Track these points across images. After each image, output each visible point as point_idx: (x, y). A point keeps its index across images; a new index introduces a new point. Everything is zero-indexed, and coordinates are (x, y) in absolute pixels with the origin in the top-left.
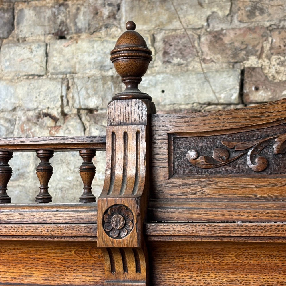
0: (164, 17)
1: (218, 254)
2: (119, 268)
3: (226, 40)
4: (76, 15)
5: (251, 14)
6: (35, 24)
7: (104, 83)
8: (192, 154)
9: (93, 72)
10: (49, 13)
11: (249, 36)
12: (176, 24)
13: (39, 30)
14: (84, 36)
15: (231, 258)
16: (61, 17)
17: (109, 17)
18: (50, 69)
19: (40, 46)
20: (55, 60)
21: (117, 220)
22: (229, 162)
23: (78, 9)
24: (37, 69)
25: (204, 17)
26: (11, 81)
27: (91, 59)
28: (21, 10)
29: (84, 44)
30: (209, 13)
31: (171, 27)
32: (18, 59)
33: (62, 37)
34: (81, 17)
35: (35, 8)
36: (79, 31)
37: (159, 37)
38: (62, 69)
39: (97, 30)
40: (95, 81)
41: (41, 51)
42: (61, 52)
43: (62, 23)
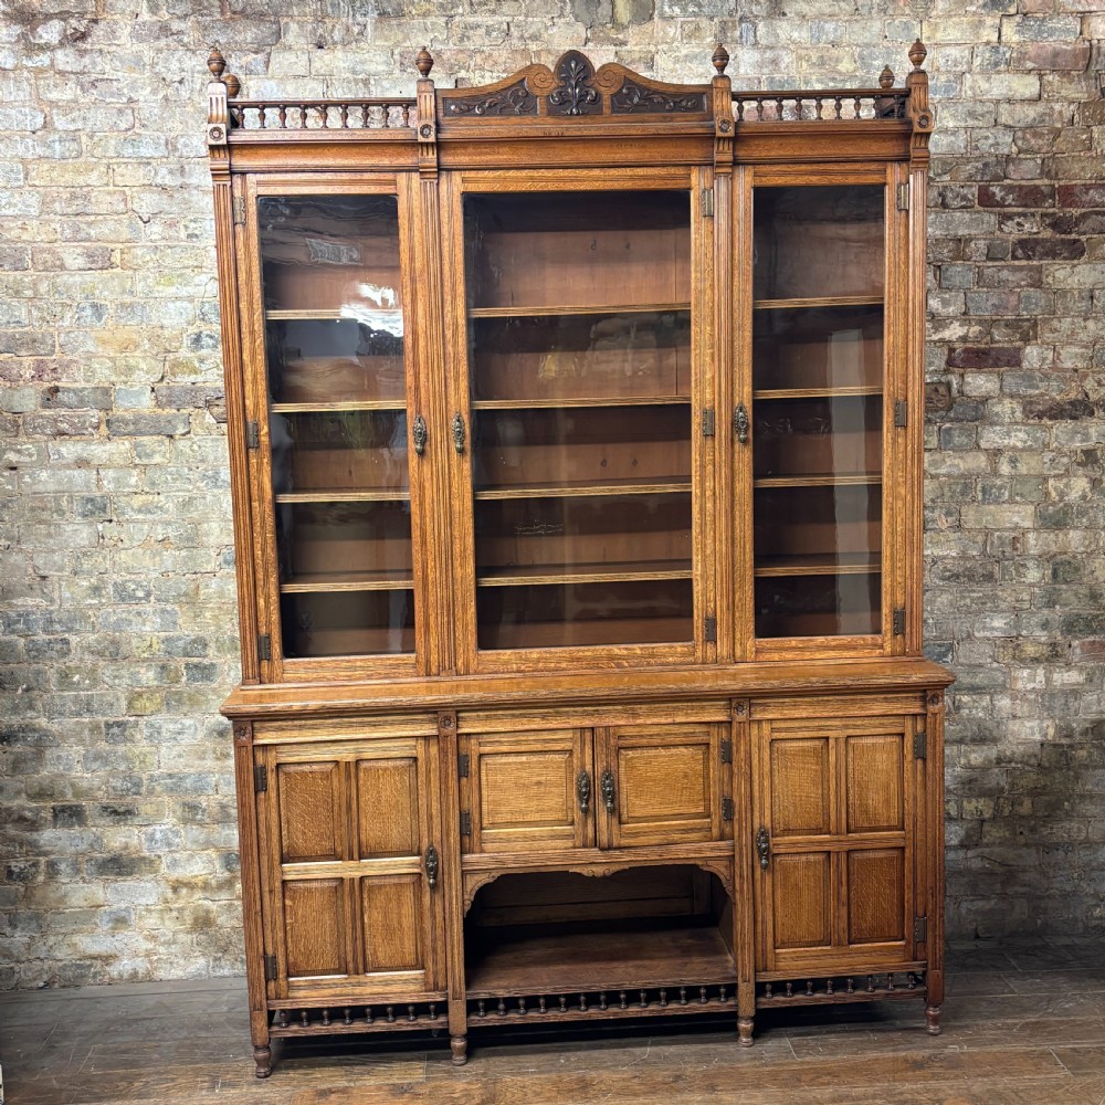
0: (400, 37)
1: (465, 148)
2: (425, 153)
3: (445, 57)
4: (332, 31)
5: (461, 40)
6: (298, 36)
7: (356, 85)
8: (453, 107)
9: (348, 75)
10: (310, 27)
11: (460, 56)
12: (408, 44)
13: (302, 40)
14: (339, 47)
15: (470, 150)
16: (320, 31)
17: (358, 34)
18: (313, 72)
19: (303, 53)
20: (317, 64)
21: (426, 131)
22: (469, 110)
23: (334, 26)
24: (302, 71)
25: (429, 40)
26: (281, 79)
27: (345, 65)
28: (287, 23)
29: (339, 54)
30: (432, 37)
31: (405, 45)
32: (286, 63)
33: (321, 47)
34: (336, 32)
35: (298, 22)
36: (335, 43)
37: (396, 52)
38: (322, 72)
39: (350, 43)
40: (349, 82)
41: (305, 57)
42: (321, 59)
43: (321, 35)
